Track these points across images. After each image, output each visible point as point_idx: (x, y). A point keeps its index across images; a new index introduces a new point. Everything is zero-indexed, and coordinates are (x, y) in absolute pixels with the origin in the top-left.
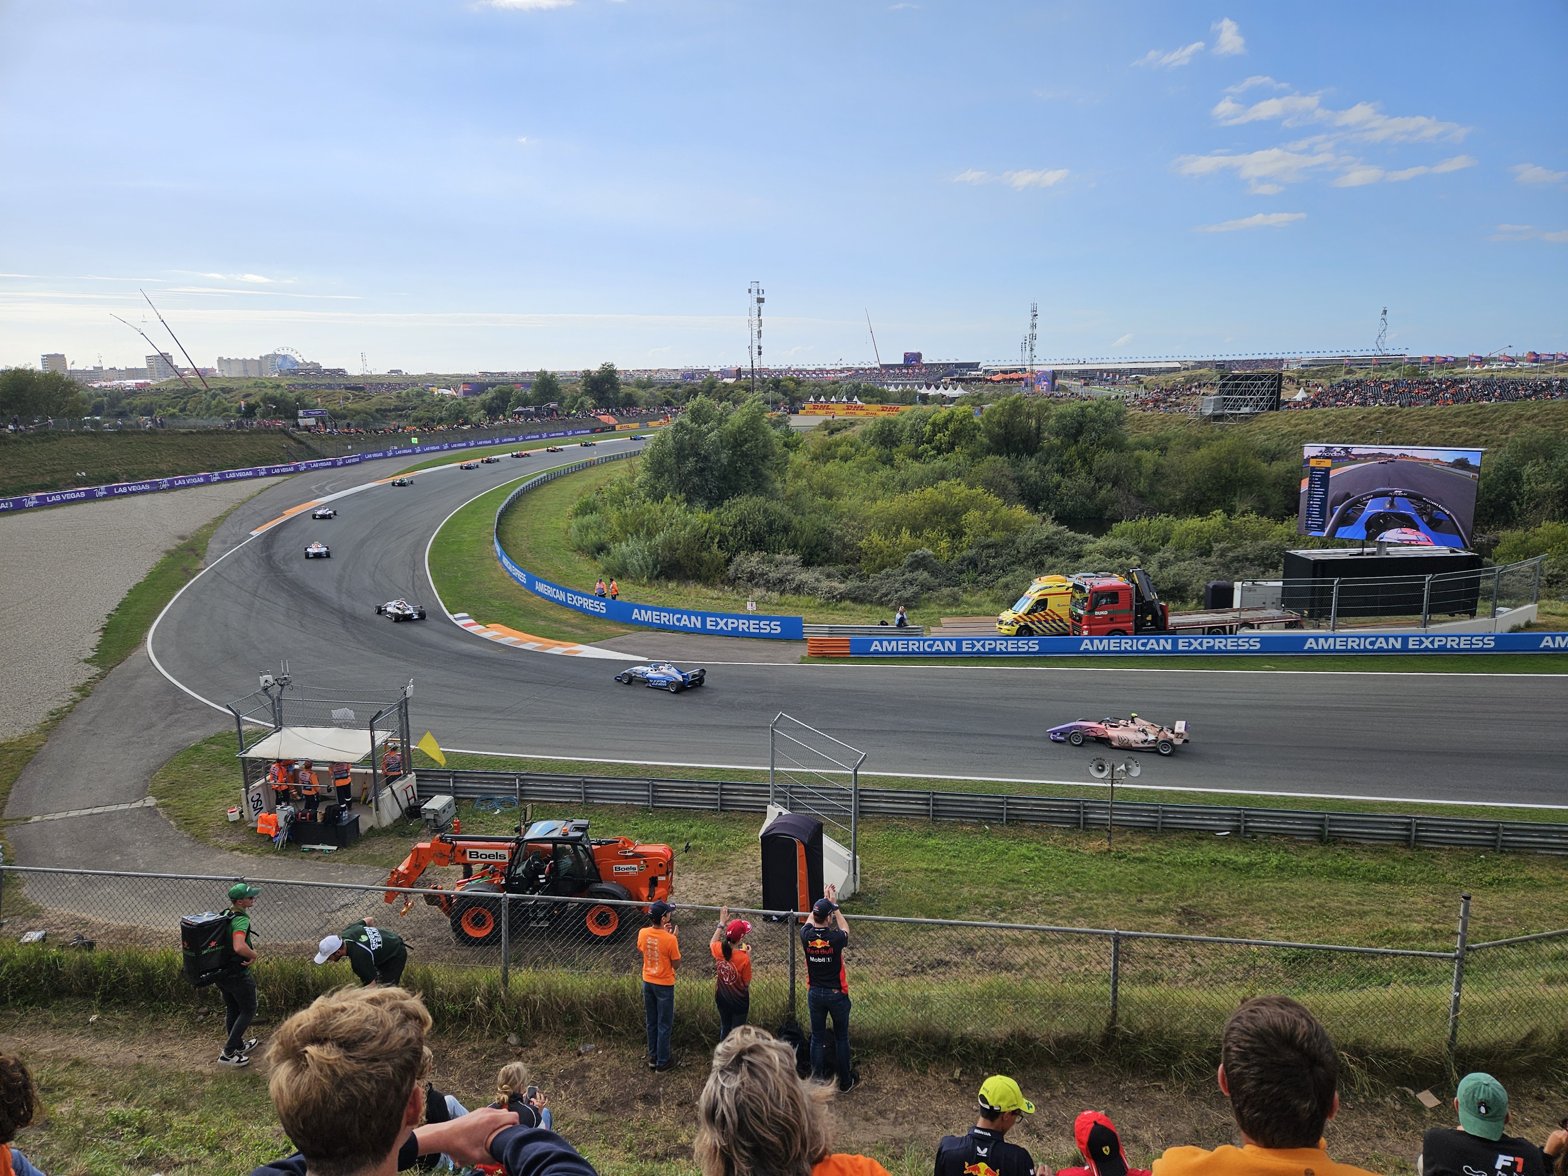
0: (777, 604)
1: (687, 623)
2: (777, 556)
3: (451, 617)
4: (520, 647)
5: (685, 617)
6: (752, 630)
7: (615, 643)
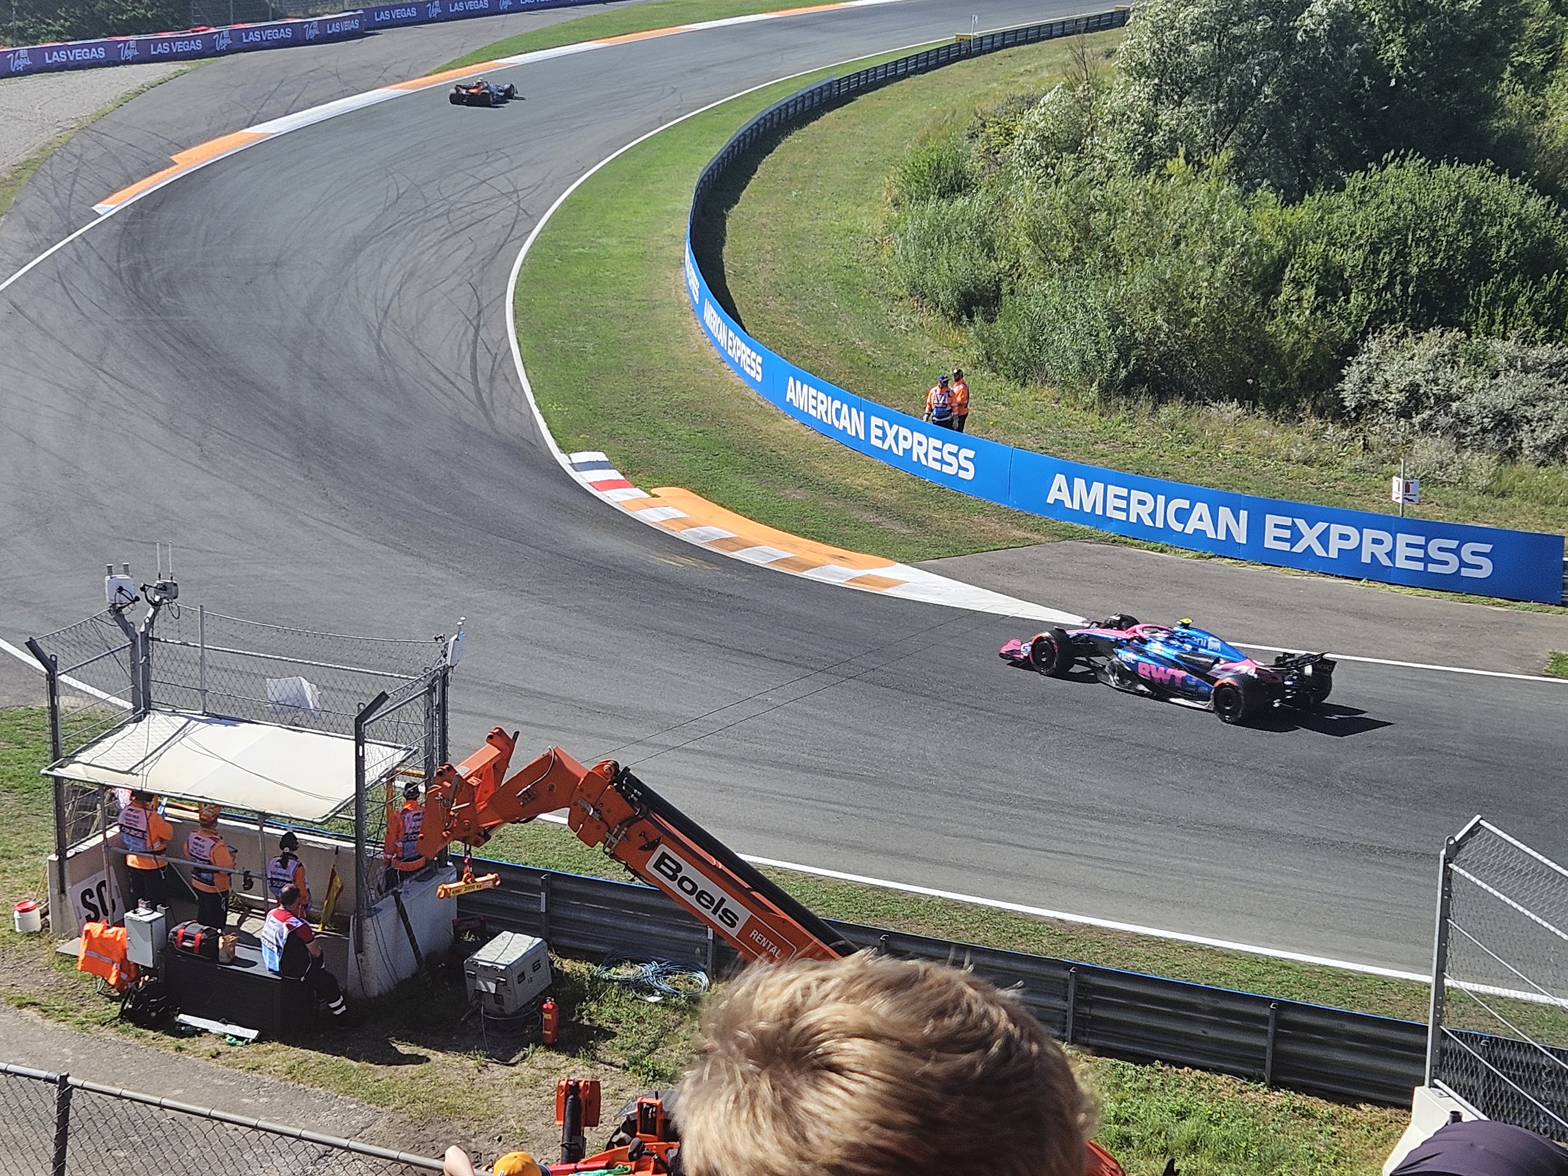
0: (1486, 491)
1: (1207, 526)
2: (1497, 344)
3: (562, 459)
4: (736, 555)
5: (1202, 508)
6: (1401, 563)
7: (995, 568)
